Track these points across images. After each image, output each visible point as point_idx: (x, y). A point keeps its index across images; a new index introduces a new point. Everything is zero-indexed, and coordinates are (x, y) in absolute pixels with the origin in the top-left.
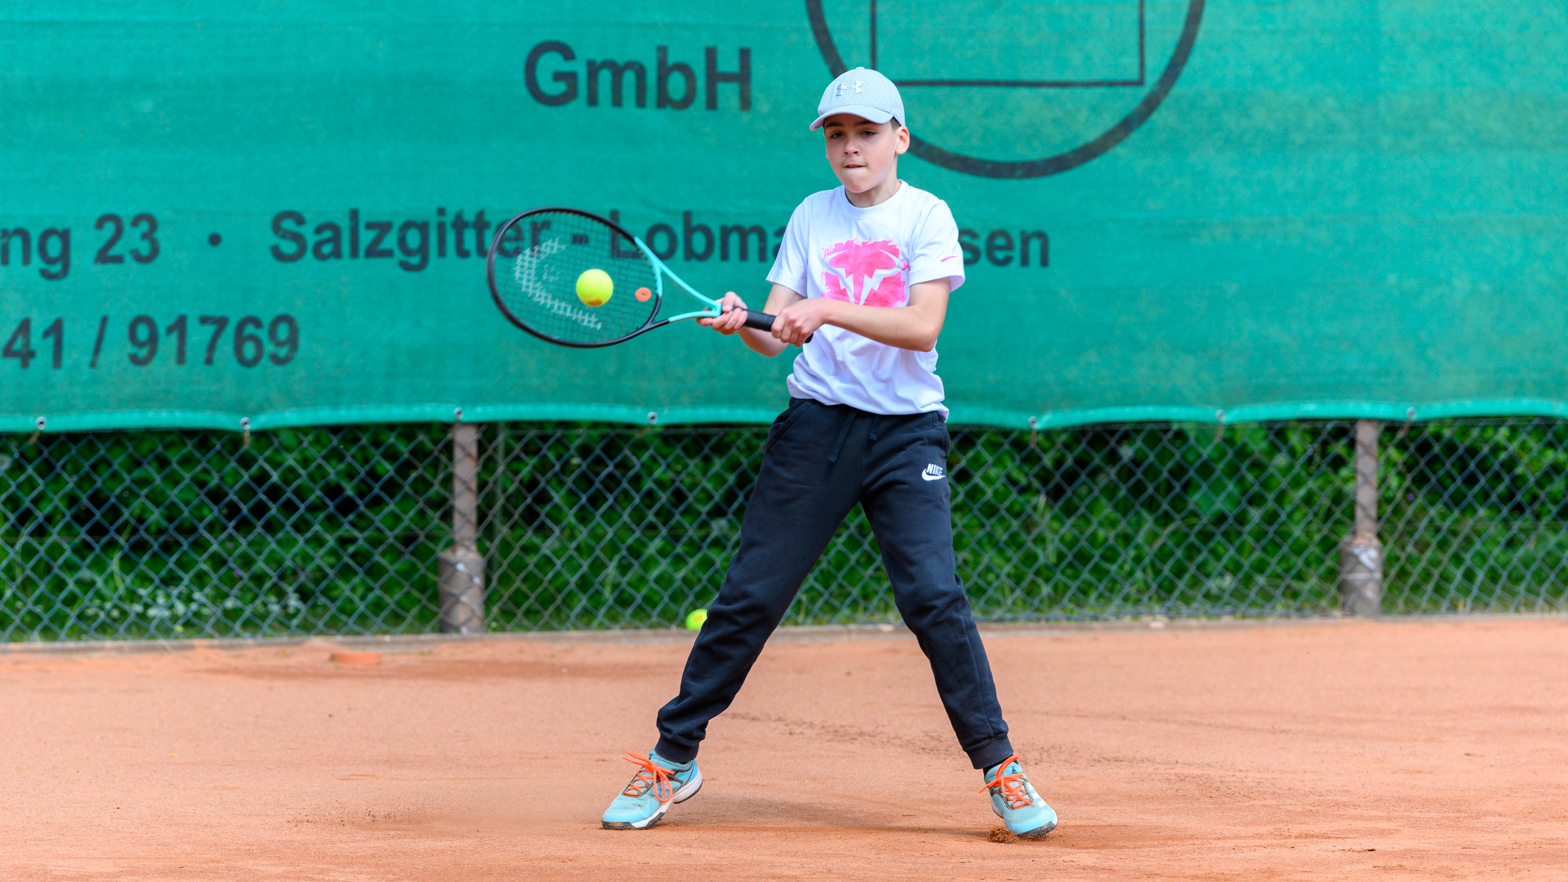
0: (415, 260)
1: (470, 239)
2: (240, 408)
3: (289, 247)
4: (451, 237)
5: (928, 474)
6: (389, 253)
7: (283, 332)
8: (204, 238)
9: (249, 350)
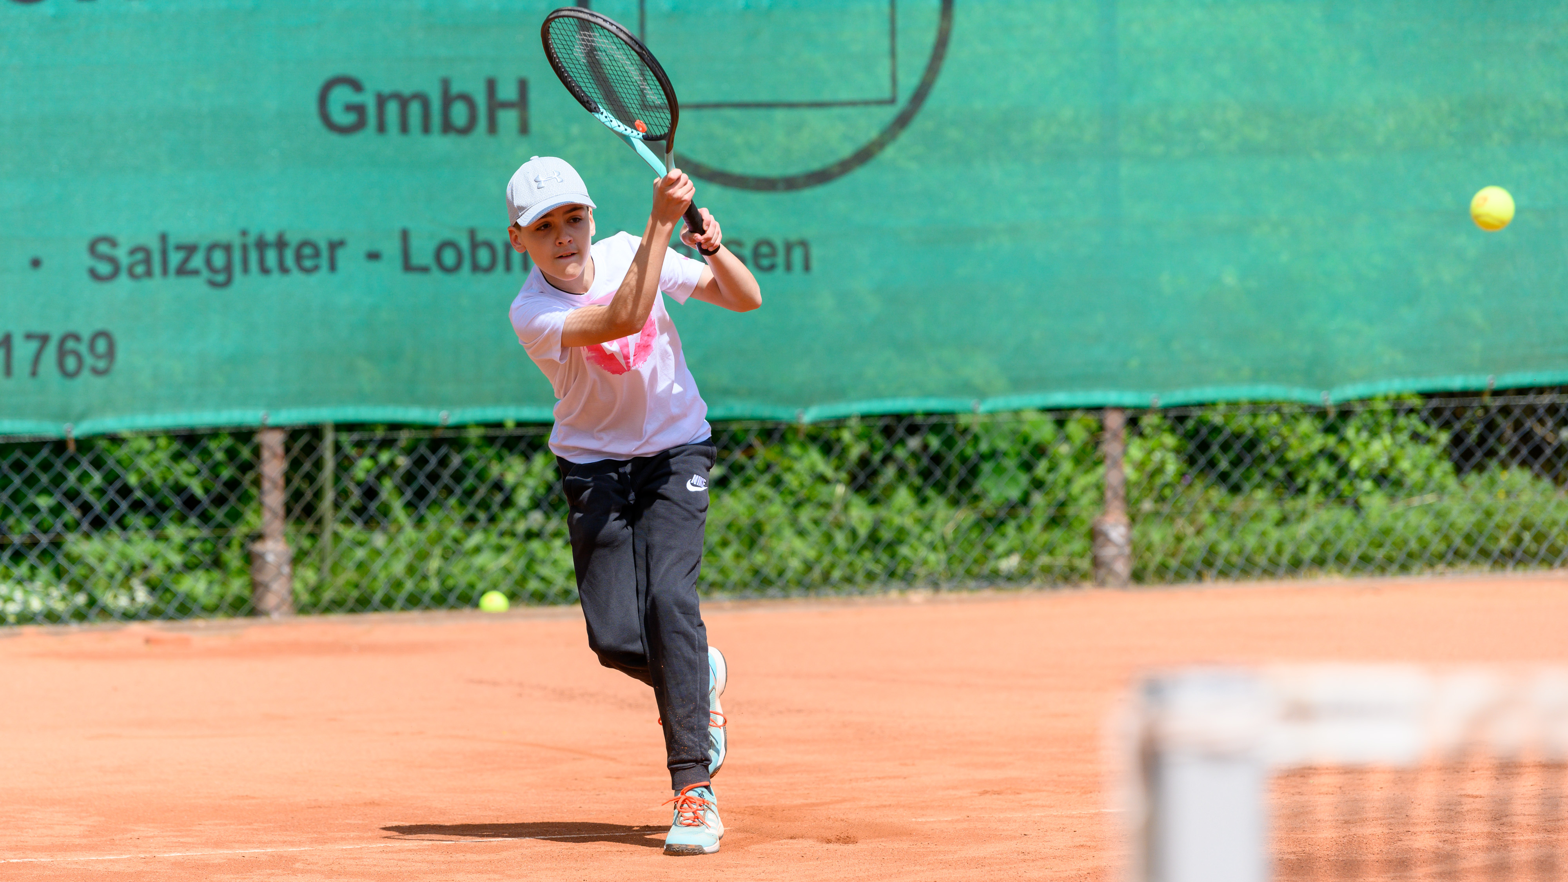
0: (221, 278)
1: (271, 257)
2: (63, 415)
3: (104, 268)
4: (253, 256)
5: (692, 484)
6: (196, 272)
7: (101, 346)
8: (26, 262)
9: (71, 363)
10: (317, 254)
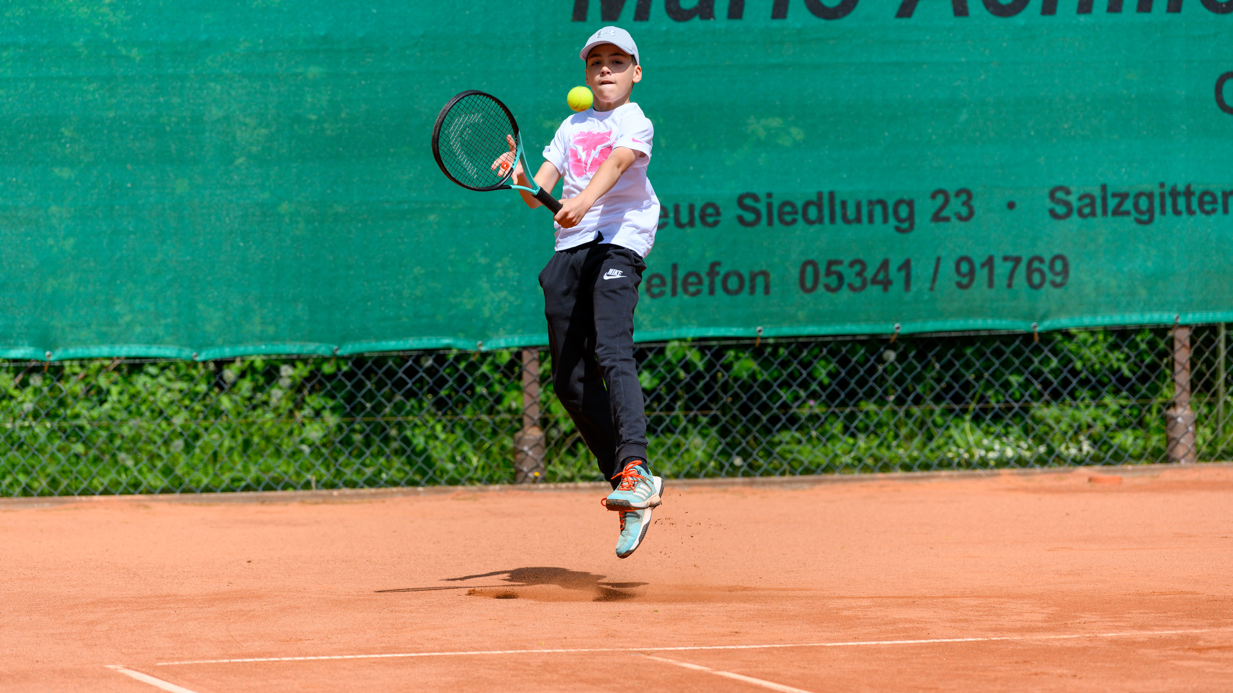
0: (1145, 217)
1: (1181, 202)
2: (1030, 316)
3: (1061, 210)
4: (1169, 202)
6: (1128, 213)
7: (1059, 266)
8: (1004, 205)
9: (1036, 278)
10: (1215, 201)
